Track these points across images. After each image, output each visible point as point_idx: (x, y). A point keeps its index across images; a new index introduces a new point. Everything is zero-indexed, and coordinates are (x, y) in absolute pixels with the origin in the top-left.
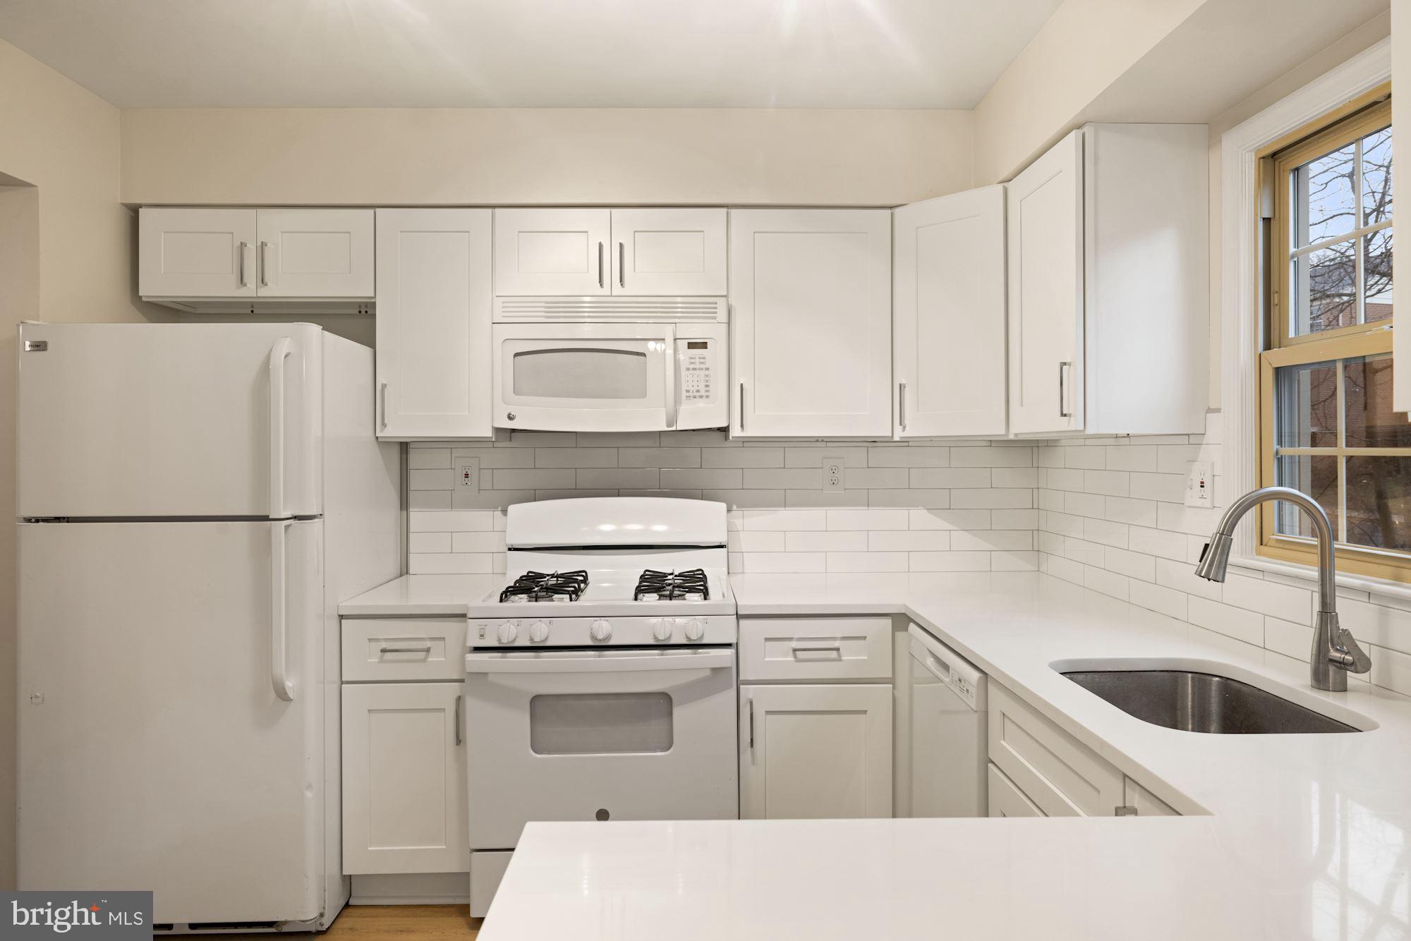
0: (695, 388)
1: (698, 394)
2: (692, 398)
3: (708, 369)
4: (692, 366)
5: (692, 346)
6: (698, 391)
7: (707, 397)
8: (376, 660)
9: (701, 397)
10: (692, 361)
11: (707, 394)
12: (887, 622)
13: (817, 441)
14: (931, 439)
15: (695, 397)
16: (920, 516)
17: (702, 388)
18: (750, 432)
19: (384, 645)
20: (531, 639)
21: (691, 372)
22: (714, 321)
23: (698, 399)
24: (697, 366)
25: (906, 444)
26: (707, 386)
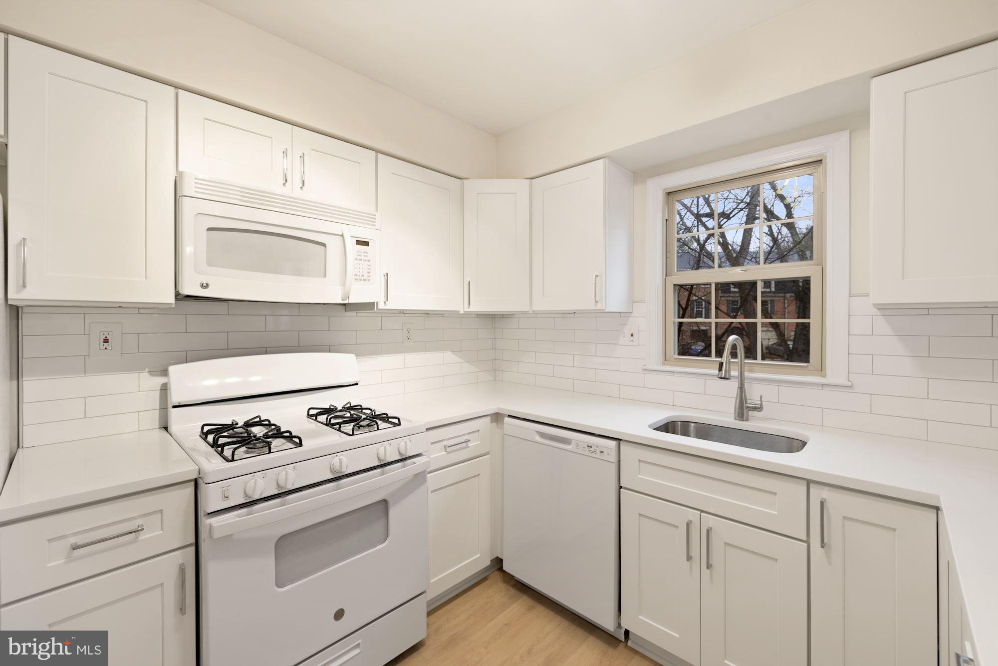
0: (361, 274)
1: (362, 278)
2: (358, 280)
3: (369, 261)
4: (359, 257)
5: (359, 243)
6: (363, 276)
7: (369, 280)
8: (62, 561)
9: (365, 280)
10: (359, 253)
11: (369, 278)
12: (489, 419)
13: (400, 313)
14: (453, 313)
15: (361, 280)
16: (449, 356)
17: (366, 274)
18: (390, 305)
19: (73, 540)
20: (279, 486)
21: (358, 261)
22: (374, 227)
23: (362, 281)
24: (362, 258)
25: (442, 315)
26: (369, 273)
